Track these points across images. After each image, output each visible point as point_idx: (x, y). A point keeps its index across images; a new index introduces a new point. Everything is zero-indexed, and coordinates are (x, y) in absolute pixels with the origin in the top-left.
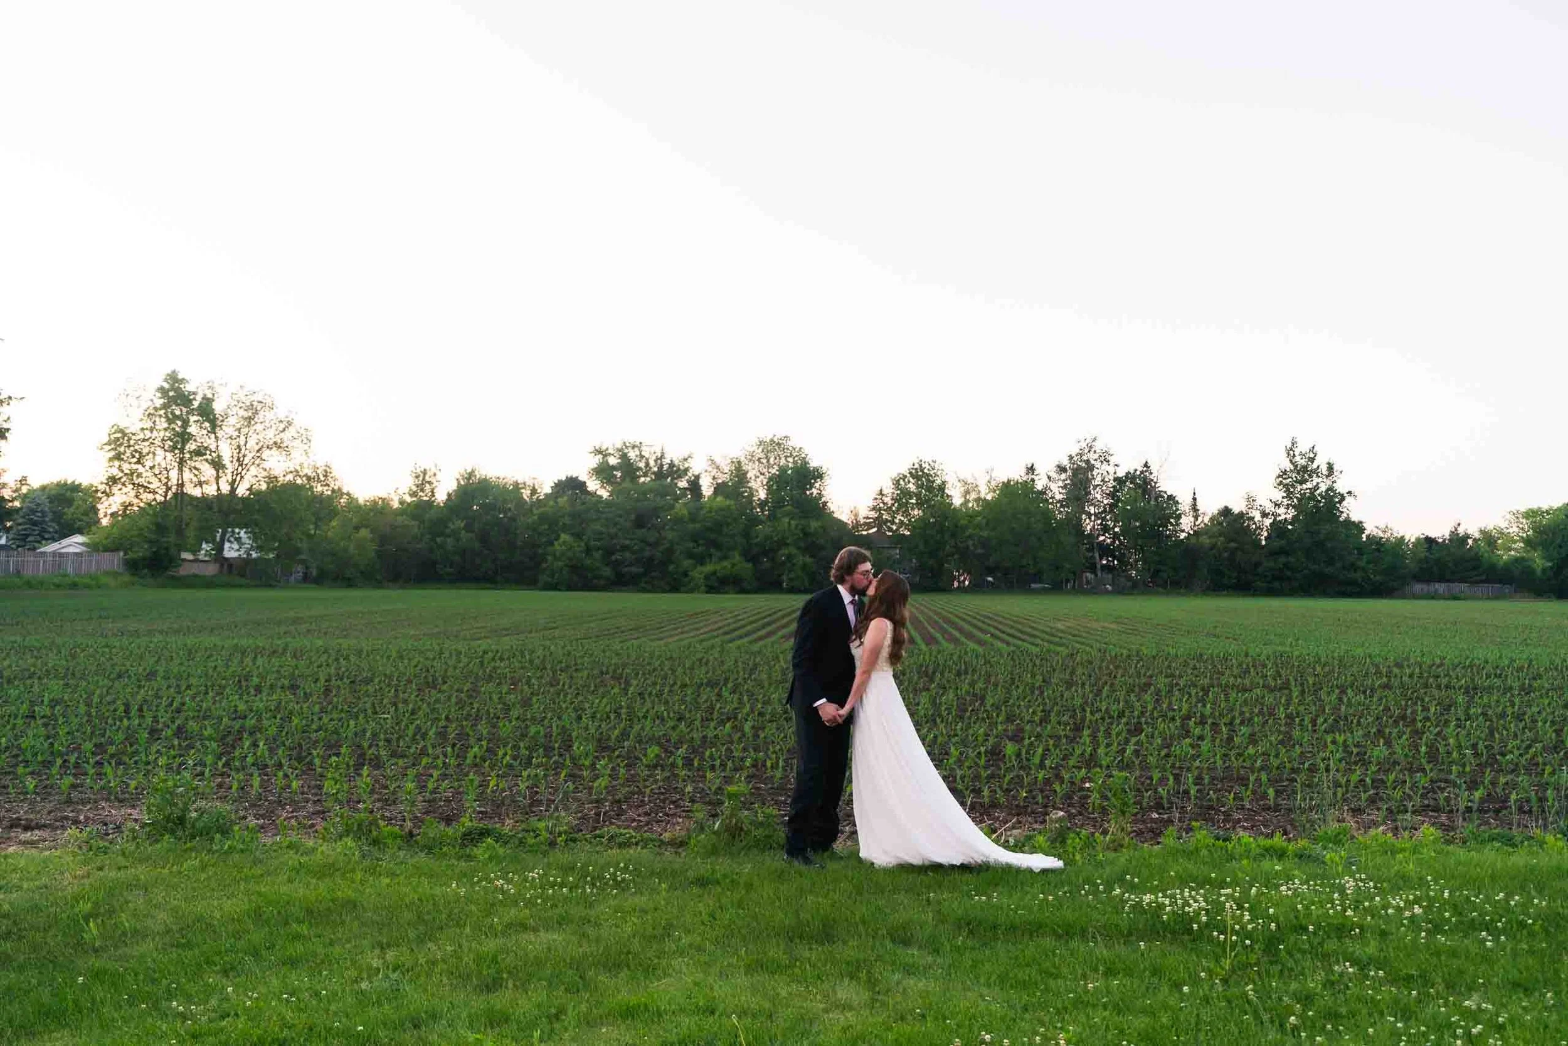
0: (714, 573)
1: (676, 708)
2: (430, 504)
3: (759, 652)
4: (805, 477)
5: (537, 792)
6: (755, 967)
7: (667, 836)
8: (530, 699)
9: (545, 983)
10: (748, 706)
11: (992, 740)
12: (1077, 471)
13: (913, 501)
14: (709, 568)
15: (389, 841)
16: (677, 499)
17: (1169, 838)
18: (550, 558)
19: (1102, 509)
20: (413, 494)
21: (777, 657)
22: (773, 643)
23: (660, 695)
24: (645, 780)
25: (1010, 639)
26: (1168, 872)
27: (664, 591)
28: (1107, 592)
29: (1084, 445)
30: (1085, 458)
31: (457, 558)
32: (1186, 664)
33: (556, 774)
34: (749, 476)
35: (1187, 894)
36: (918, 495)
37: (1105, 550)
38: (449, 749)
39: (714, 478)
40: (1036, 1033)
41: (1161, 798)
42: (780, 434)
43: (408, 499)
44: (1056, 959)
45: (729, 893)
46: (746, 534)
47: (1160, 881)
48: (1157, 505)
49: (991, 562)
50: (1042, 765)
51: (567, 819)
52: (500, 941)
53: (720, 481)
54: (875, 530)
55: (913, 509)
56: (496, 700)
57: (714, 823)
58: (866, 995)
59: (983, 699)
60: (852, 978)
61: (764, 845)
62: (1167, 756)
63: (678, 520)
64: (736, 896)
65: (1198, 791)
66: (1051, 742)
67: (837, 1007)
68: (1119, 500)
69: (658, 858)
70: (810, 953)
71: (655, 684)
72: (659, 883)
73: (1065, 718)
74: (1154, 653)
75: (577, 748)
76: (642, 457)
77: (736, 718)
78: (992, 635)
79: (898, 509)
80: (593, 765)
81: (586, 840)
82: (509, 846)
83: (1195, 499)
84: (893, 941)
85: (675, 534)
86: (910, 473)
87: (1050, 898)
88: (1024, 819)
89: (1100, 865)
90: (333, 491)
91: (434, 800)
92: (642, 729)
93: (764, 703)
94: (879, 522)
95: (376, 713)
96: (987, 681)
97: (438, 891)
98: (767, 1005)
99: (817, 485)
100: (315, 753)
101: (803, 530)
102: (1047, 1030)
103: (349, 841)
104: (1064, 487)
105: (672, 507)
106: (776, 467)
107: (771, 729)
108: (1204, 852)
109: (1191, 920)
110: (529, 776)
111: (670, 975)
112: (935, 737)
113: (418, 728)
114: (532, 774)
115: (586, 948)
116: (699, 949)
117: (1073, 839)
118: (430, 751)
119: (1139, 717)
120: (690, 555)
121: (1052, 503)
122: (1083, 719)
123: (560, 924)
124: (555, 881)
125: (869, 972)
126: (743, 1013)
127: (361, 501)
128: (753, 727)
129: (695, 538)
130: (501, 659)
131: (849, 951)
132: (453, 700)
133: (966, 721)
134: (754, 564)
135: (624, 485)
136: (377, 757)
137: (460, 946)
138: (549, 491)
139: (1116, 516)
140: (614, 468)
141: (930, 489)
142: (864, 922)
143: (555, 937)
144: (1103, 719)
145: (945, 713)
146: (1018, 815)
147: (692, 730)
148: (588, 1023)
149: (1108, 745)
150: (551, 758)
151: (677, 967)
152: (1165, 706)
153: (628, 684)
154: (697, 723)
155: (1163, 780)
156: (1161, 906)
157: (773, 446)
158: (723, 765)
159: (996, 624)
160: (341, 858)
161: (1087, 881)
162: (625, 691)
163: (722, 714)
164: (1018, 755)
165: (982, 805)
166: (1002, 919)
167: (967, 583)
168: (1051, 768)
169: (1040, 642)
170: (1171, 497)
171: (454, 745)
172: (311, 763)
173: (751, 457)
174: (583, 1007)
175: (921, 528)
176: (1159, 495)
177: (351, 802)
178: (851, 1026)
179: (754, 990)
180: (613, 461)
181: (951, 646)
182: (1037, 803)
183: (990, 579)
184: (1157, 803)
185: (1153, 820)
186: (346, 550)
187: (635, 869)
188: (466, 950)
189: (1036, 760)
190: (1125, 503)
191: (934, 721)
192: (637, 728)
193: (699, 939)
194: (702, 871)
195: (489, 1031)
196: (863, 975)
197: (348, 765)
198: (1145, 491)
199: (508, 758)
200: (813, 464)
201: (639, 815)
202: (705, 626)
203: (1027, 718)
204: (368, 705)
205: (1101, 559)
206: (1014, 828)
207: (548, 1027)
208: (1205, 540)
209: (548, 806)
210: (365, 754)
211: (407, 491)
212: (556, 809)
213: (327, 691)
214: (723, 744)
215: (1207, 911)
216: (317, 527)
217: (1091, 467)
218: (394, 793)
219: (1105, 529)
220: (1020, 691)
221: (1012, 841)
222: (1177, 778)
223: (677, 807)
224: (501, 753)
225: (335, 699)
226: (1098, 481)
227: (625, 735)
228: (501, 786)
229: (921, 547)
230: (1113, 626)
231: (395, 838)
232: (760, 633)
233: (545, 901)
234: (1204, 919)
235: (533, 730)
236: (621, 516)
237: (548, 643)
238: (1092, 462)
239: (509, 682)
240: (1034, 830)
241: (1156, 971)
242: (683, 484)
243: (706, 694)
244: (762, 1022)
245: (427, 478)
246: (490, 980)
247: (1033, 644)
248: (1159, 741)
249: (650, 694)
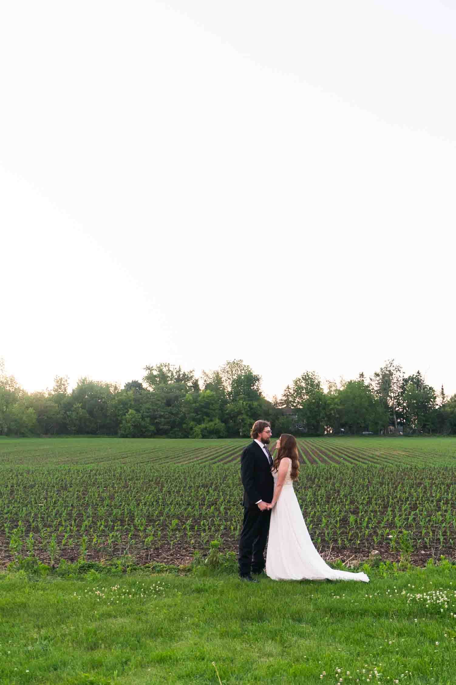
0: (206, 428)
1: (187, 499)
2: (64, 395)
3: (228, 469)
4: (251, 380)
5: (117, 544)
6: (224, 635)
7: (181, 566)
8: (114, 495)
9: (120, 645)
10: (222, 497)
11: (343, 514)
12: (384, 376)
13: (304, 391)
14: (203, 426)
15: (43, 572)
16: (187, 391)
17: (430, 564)
18: (124, 422)
19: (397, 394)
20: (56, 390)
21: (237, 472)
22: (235, 464)
23: (178, 492)
24: (171, 537)
25: (353, 461)
26: (429, 582)
27: (181, 438)
28: (400, 435)
29: (388, 363)
30: (388, 369)
31: (77, 422)
32: (439, 472)
33: (126, 535)
34: (222, 379)
35: (438, 593)
36: (306, 389)
37: (399, 415)
38: (73, 522)
39: (205, 381)
40: (364, 667)
41: (426, 543)
42: (238, 359)
43: (53, 393)
44: (374, 628)
45: (212, 596)
46: (222, 409)
47: (425, 587)
48: (424, 392)
49: (343, 421)
50: (367, 527)
51: (131, 558)
52: (98, 623)
53: (208, 382)
54: (285, 406)
55: (304, 395)
56: (97, 496)
57: (205, 560)
58: (279, 649)
59: (339, 492)
60: (273, 640)
61: (229, 570)
62: (430, 521)
63: (188, 402)
64: (216, 597)
65: (444, 539)
66: (372, 514)
67: (265, 655)
68: (405, 390)
69: (177, 578)
70: (252, 627)
71: (176, 486)
72: (177, 592)
73: (380, 502)
74: (424, 467)
75: (137, 521)
76: (169, 371)
77: (216, 504)
78: (344, 459)
79: (297, 396)
80: (145, 529)
81: (141, 569)
82: (102, 573)
83: (442, 389)
84: (293, 619)
85: (186, 409)
86: (303, 378)
87: (371, 596)
88: (358, 555)
89: (396, 579)
90: (15, 389)
91: (65, 549)
92: (170, 510)
93: (230, 496)
94: (287, 402)
95: (36, 503)
96: (341, 483)
97: (66, 597)
98: (230, 655)
99: (256, 384)
100: (5, 525)
101: (250, 406)
102: (369, 666)
103: (22, 571)
104: (379, 384)
105: (184, 396)
106: (236, 375)
107: (233, 509)
108: (447, 571)
109: (440, 607)
110: (113, 536)
111: (182, 640)
112: (315, 513)
113: (58, 511)
114: (115, 535)
115: (141, 626)
116: (197, 626)
117: (382, 565)
118: (64, 524)
119: (416, 501)
120: (194, 420)
121: (373, 392)
122: (388, 502)
123: (128, 614)
124: (126, 591)
125: (281, 636)
126: (218, 659)
127: (29, 394)
128: (225, 508)
129: (196, 411)
130: (100, 474)
131: (271, 625)
132: (76, 496)
133: (331, 503)
134: (226, 424)
135: (160, 385)
136: (37, 527)
137: (78, 626)
138: (123, 388)
139: (404, 398)
140: (155, 376)
141: (312, 385)
142: (279, 610)
143: (126, 621)
144: (398, 502)
145: (320, 500)
146: (355, 553)
147: (194, 510)
148: (141, 666)
149: (400, 516)
150: (124, 526)
151: (186, 636)
152: (428, 495)
153: (163, 486)
154: (197, 507)
155: (427, 534)
156: (425, 600)
157: (235, 365)
158: (210, 529)
159: (345, 453)
160: (19, 580)
161: (389, 587)
162: (161, 490)
163: (209, 502)
164: (356, 521)
165: (338, 548)
166: (347, 608)
167: (331, 432)
168: (372, 528)
169: (367, 462)
170: (431, 388)
171: (75, 520)
172: (4, 531)
173: (224, 371)
174: (139, 658)
175: (308, 405)
176: (425, 387)
177: (24, 551)
178: (272, 665)
179: (224, 647)
180: (155, 373)
181: (323, 465)
182: (365, 547)
183: (343, 430)
184: (424, 546)
185: (422, 555)
186: (21, 419)
187: (165, 584)
188: (81, 628)
189: (365, 524)
190: (408, 392)
191: (315, 504)
192: (167, 510)
193: (197, 620)
194: (199, 585)
195: (92, 671)
196: (278, 638)
197: (22, 531)
198: (418, 385)
199: (102, 526)
200: (254, 373)
201: (168, 556)
202: (202, 455)
203: (360, 502)
204: (33, 499)
205: (397, 419)
206: (353, 559)
207: (122, 668)
208: (448, 409)
209: (122, 551)
210: (30, 525)
211: (52, 388)
212: (127, 553)
213: (12, 492)
214: (210, 518)
215: (448, 602)
216: (7, 407)
217: (391, 374)
218: (45, 546)
219: (399, 404)
220: (357, 487)
221: (352, 567)
222: (434, 532)
223: (187, 551)
224: (99, 524)
225: (16, 496)
226: (395, 381)
227: (161, 513)
228: (99, 541)
229: (308, 414)
230: (403, 453)
231: (46, 570)
232: (228, 460)
233: (121, 601)
234: (446, 606)
235: (115, 512)
236: (159, 400)
237: (123, 465)
238: (392, 371)
239: (103, 486)
240: (363, 560)
241: (422, 634)
242: (190, 384)
243: (202, 491)
244: (228, 664)
245: (63, 383)
246: (92, 645)
247: (364, 463)
248: (425, 513)
249: (174, 491)
